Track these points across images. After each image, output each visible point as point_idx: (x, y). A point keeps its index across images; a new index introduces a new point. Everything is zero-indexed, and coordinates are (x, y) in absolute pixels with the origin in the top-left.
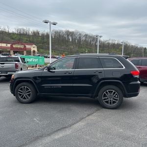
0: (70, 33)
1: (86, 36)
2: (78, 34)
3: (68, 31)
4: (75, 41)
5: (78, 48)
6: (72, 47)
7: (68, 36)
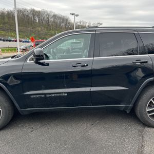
0: (36, 12)
1: (55, 16)
2: (46, 13)
3: (34, 10)
4: (43, 22)
5: (47, 30)
6: (40, 29)
7: (34, 16)
